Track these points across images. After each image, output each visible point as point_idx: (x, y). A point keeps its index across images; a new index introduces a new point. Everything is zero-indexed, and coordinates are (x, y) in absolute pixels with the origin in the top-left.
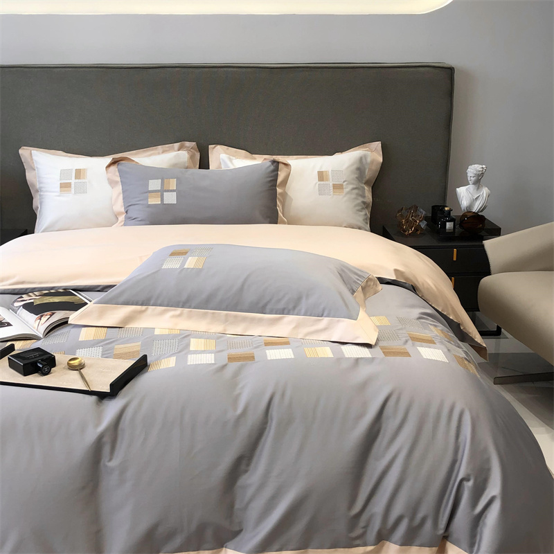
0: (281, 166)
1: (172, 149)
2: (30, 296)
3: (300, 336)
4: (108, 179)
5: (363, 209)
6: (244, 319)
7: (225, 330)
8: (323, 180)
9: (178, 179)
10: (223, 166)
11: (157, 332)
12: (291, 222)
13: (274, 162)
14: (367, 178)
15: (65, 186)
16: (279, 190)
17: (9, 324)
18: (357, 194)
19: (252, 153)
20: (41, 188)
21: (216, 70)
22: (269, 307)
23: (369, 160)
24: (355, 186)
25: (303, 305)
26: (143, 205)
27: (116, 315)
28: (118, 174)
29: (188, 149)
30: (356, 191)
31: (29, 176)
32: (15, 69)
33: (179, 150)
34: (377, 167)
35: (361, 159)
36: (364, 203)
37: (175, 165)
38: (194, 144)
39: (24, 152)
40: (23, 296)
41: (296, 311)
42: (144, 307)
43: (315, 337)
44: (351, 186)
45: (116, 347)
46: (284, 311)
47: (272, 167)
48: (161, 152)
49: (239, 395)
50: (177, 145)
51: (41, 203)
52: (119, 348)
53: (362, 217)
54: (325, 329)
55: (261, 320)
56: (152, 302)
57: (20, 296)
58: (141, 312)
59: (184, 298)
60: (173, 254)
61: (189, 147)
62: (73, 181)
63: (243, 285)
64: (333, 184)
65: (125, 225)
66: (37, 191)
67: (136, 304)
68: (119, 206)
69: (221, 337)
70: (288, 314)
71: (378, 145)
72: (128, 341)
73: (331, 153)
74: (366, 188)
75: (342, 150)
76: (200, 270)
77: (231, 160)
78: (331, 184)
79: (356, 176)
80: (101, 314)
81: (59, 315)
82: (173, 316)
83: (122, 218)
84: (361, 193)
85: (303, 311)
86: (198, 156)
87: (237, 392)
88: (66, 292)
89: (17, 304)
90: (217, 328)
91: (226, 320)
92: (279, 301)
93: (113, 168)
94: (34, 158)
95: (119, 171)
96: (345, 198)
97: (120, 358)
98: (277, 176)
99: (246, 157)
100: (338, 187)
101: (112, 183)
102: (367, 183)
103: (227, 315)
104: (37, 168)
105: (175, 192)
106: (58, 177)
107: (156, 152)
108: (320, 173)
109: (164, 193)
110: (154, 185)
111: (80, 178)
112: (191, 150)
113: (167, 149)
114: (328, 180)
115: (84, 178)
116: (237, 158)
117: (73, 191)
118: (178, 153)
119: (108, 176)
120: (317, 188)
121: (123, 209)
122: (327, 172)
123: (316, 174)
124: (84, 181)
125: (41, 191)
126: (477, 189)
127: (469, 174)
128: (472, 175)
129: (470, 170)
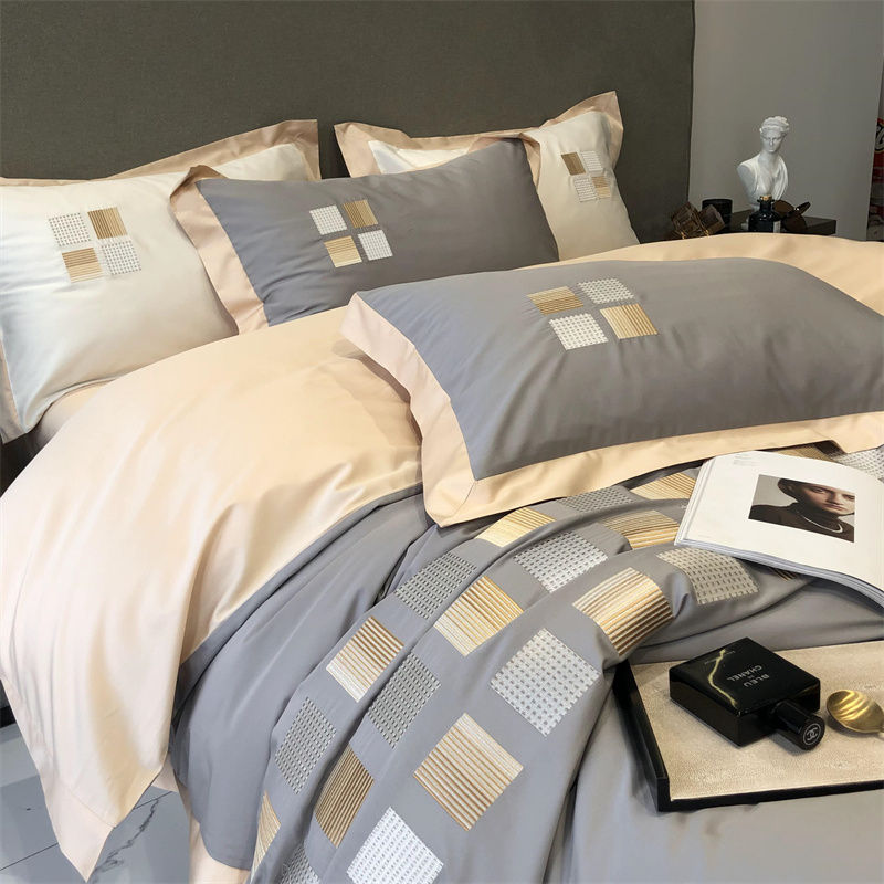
0: (527, 147)
1: (259, 143)
4: (180, 226)
8: (577, 172)
9: (370, 199)
10: (382, 168)
15: (79, 261)
24: (615, 180)
28: (208, 209)
29: (293, 138)
33: (274, 143)
34: (618, 141)
35: (603, 128)
38: (314, 123)
48: (236, 150)
50: (269, 131)
61: (293, 133)
62: (95, 244)
64: (593, 178)
68: (236, 286)
71: (611, 98)
77: (394, 151)
78: (589, 177)
83: (257, 317)
86: (315, 152)
93: (193, 197)
95: (210, 201)
96: (615, 204)
98: (529, 169)
100: (599, 183)
105: (381, 231)
106: (50, 239)
107: (226, 151)
108: (566, 158)
109: (360, 236)
110: (328, 219)
111: (109, 235)
112: (299, 139)
113: (248, 143)
114: (583, 171)
115: (121, 232)
116: (399, 147)
117: (105, 271)
118: (281, 149)
119: (181, 216)
120: (573, 188)
121: (252, 294)
122: (575, 155)
123: (560, 160)
124: (123, 239)
126: (774, 162)
127: (771, 135)
128: (778, 135)
129: (773, 126)
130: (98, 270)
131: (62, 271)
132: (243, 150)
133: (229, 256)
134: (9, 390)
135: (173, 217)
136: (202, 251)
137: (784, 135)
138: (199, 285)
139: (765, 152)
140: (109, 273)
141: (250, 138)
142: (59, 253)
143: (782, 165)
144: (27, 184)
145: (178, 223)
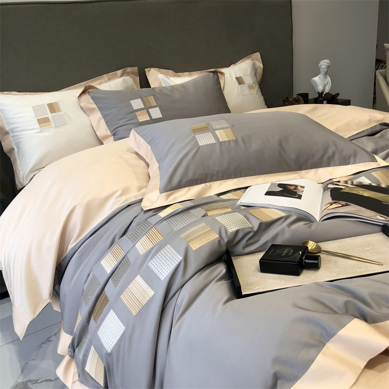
0: (219, 75)
8: (241, 84)
9: (154, 96)
10: (163, 84)
13: (214, 72)
15: (43, 122)
23: (257, 66)
26: (136, 123)
28: (92, 101)
33: (121, 76)
34: (261, 72)
35: (254, 67)
38: (136, 68)
44: (257, 86)
48: (107, 80)
50: (119, 72)
51: (17, 144)
61: (129, 72)
62: (49, 115)
64: (248, 86)
71: (258, 55)
77: (168, 78)
86: (138, 79)
93: (86, 97)
95: (93, 98)
96: (258, 95)
98: (220, 83)
100: (251, 88)
105: (158, 108)
106: (33, 114)
107: (103, 80)
108: (237, 78)
109: (149, 110)
110: (137, 104)
111: (55, 112)
112: (131, 75)
113: (112, 77)
114: (244, 83)
115: (59, 111)
116: (170, 77)
117: (53, 125)
118: (124, 79)
119: (82, 104)
120: (240, 90)
121: (109, 133)
122: (241, 77)
123: (235, 79)
124: (60, 113)
125: (13, 132)
126: (325, 77)
127: (323, 67)
128: (325, 67)
129: (324, 64)
130: (50, 125)
131: (37, 126)
132: (109, 79)
133: (100, 119)
134: (19, 170)
135: (80, 105)
136: (91, 117)
137: (328, 67)
138: (90, 130)
139: (321, 74)
140: (55, 126)
141: (111, 75)
142: (36, 119)
143: (329, 78)
145: (81, 107)
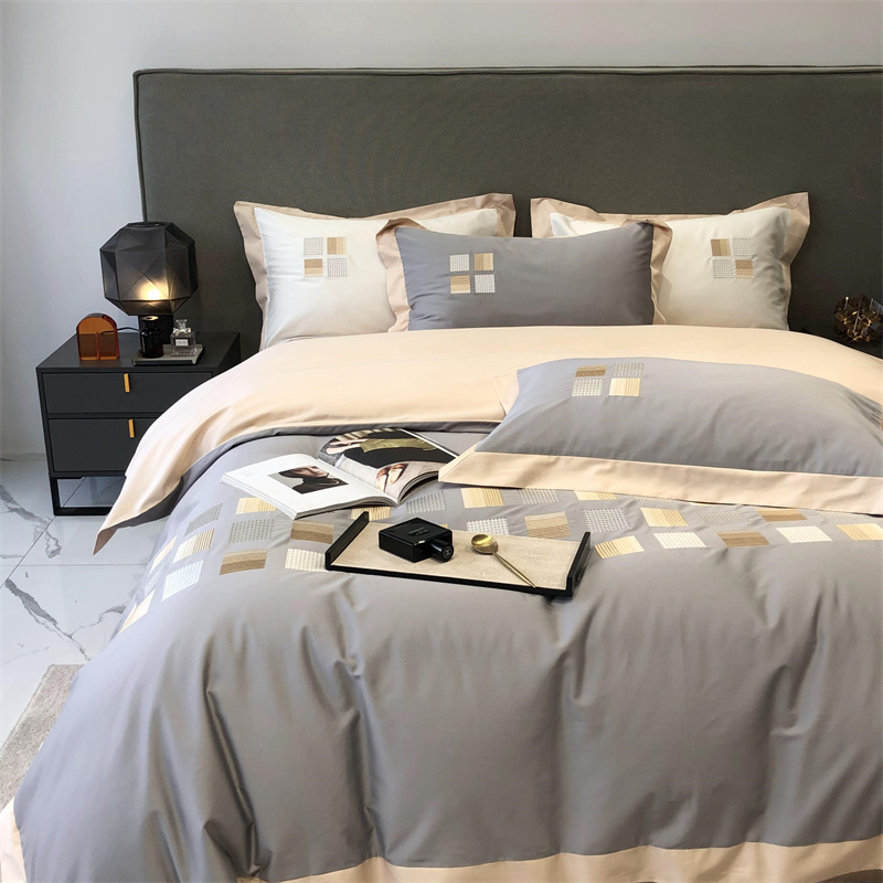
0: (656, 231)
1: (472, 206)
2: (350, 439)
3: (815, 506)
4: (379, 254)
5: (781, 300)
6: (718, 478)
7: (686, 495)
8: (720, 255)
9: (495, 253)
10: (554, 233)
11: (581, 497)
12: (672, 320)
13: (646, 225)
14: (786, 250)
15: (313, 265)
16: (654, 271)
17: (342, 483)
18: (773, 277)
19: (598, 210)
20: (271, 267)
21: (549, 77)
22: (759, 459)
23: (789, 222)
24: (768, 264)
25: (819, 456)
26: (441, 294)
27: (512, 469)
28: (396, 245)
29: (497, 205)
30: (770, 272)
31: (250, 248)
32: (229, 76)
33: (482, 207)
34: (800, 234)
35: (778, 222)
36: (782, 291)
37: (480, 232)
38: (508, 197)
39: (242, 209)
40: (338, 437)
41: (807, 466)
42: (553, 458)
43: (840, 508)
44: (764, 264)
45: (527, 518)
46: (787, 466)
47: (644, 234)
48: (454, 209)
49: (764, 597)
50: (480, 199)
51: (272, 292)
52: (533, 521)
53: (779, 313)
54: (859, 495)
55: (746, 480)
56: (565, 450)
57: (332, 438)
58: (550, 465)
59: (616, 442)
60: (580, 374)
61: (498, 202)
62: (325, 257)
63: (713, 424)
64: (737, 261)
65: (411, 327)
66: (264, 272)
67: (541, 452)
68: (400, 297)
69: (684, 506)
70: (794, 470)
71: (802, 198)
72: (542, 509)
73: (725, 211)
74: (783, 267)
75: (742, 205)
76: (637, 400)
77: (567, 222)
78: (733, 260)
79: (771, 247)
80: (488, 467)
81: (416, 469)
82: (601, 472)
83: (404, 316)
84: (777, 275)
85: (819, 466)
86: (513, 215)
87: (759, 593)
88: (397, 432)
89: (330, 451)
90: (672, 492)
91: (687, 480)
92: (778, 449)
93: (390, 237)
94: (258, 219)
95: (399, 241)
96: (756, 284)
97: (540, 536)
98: (651, 247)
99: (589, 218)
100: (743, 265)
101: (385, 259)
102: (784, 259)
103: (688, 471)
104: (264, 235)
105: (493, 276)
106: (301, 250)
107: (447, 210)
108: (715, 242)
109: (476, 277)
110: (459, 262)
111: (335, 253)
112: (500, 207)
113: (465, 205)
115: (343, 252)
117: (326, 273)
119: (381, 248)
120: (711, 266)
121: (405, 302)
123: (707, 243)
124: (342, 256)
125: (271, 272)
130: (321, 272)
131: (302, 269)
132: (459, 210)
135: (378, 249)
136: (388, 272)
141: (466, 202)
142: (303, 259)
144: (309, 217)
